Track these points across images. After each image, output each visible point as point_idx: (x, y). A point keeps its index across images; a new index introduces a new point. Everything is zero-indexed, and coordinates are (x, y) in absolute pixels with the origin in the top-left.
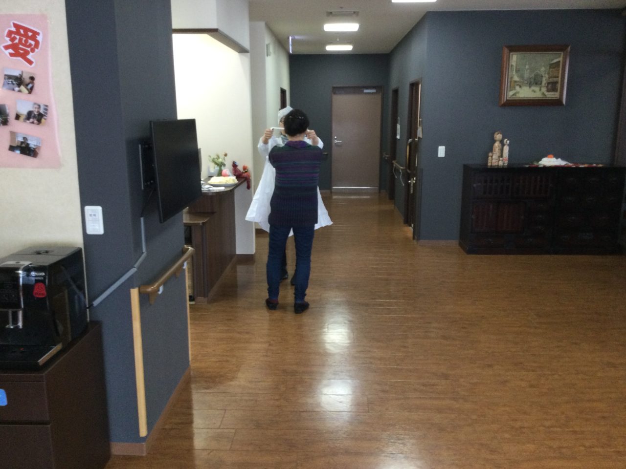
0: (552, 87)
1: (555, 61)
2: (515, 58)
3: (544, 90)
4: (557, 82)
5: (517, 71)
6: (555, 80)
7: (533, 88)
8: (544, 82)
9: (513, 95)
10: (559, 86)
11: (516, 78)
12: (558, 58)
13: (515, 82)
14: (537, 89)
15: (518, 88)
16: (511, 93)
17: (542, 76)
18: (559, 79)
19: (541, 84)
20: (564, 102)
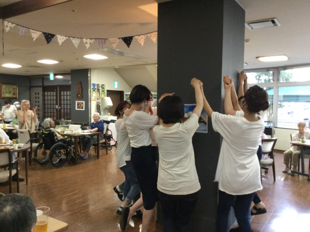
0: (14, 94)
1: (14, 87)
2: (4, 86)
3: (12, 95)
4: (15, 93)
5: (5, 89)
6: (15, 92)
7: (9, 94)
8: (12, 92)
9: (5, 96)
10: (16, 94)
11: (5, 91)
12: (15, 87)
13: (4, 92)
14: (10, 94)
15: (5, 94)
16: (4, 95)
17: (11, 91)
18: (16, 92)
19: (11, 93)
20: (17, 98)
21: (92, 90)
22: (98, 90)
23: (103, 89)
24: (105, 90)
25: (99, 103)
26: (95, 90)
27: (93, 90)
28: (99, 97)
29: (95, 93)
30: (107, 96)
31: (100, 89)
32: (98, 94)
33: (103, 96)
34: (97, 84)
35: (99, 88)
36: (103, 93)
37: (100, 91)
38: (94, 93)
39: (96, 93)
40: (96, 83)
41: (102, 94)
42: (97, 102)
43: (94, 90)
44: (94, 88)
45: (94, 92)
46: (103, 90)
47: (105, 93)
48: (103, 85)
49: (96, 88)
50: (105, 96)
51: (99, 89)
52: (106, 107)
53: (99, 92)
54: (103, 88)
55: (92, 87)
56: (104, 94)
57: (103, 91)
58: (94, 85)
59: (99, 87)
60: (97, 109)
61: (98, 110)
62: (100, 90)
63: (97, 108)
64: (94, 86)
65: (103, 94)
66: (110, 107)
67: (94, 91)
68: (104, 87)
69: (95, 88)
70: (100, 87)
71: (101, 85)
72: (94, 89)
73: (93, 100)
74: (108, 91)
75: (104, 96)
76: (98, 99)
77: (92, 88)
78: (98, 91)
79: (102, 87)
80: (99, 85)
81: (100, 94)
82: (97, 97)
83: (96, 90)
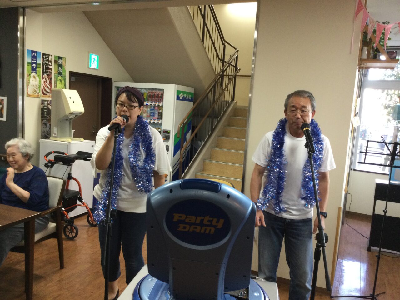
21: (27, 68)
22: (46, 70)
23: (60, 68)
24: (65, 71)
25: (48, 104)
26: (38, 69)
27: (30, 67)
28: (48, 87)
29: (37, 78)
30: (70, 88)
31: (53, 67)
32: (44, 80)
33: (59, 85)
34: (43, 54)
35: (50, 64)
36: (60, 78)
37: (51, 73)
38: (34, 77)
39: (39, 76)
40: (40, 49)
41: (56, 82)
42: (43, 101)
43: (32, 67)
44: (32, 63)
45: (33, 74)
46: (60, 71)
47: (65, 80)
48: (60, 58)
49: (39, 64)
50: (65, 85)
51: (49, 67)
52: (67, 116)
53: (48, 75)
54: (60, 66)
55: (28, 59)
56: (63, 82)
57: (60, 74)
58: (34, 55)
59: (49, 61)
60: (42, 120)
61: (45, 121)
62: (51, 69)
63: (43, 117)
64: (34, 57)
65: (61, 81)
66: (76, 116)
67: (34, 70)
68: (64, 64)
69: (36, 63)
70: (51, 62)
71: (55, 57)
72: (34, 65)
73: (29, 96)
74: (72, 74)
75: (63, 86)
76: (45, 92)
77: (28, 63)
78: (46, 72)
79: (55, 61)
80: (49, 55)
81: (51, 79)
82: (42, 87)
83: (40, 70)
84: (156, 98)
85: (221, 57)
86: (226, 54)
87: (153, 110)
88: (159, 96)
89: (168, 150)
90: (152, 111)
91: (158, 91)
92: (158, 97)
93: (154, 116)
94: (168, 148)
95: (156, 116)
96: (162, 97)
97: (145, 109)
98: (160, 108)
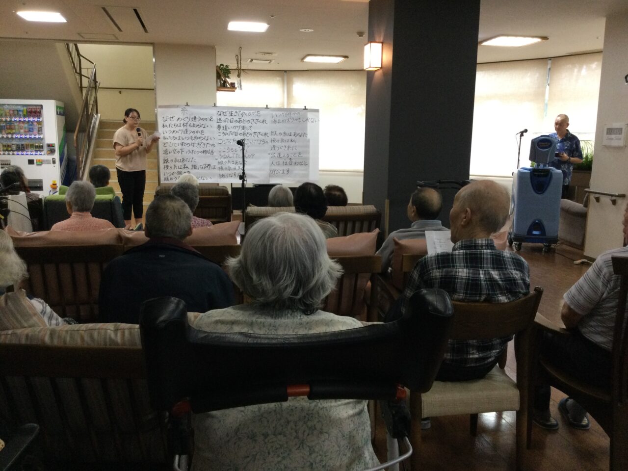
84: (34, 114)
85: (78, 71)
86: (82, 67)
87: (32, 125)
88: (37, 112)
89: (54, 162)
90: (31, 127)
91: (35, 107)
92: (35, 112)
93: (33, 131)
94: (55, 161)
95: (36, 131)
96: (40, 113)
97: (22, 125)
98: (39, 123)
